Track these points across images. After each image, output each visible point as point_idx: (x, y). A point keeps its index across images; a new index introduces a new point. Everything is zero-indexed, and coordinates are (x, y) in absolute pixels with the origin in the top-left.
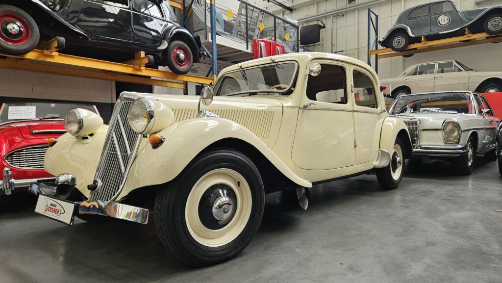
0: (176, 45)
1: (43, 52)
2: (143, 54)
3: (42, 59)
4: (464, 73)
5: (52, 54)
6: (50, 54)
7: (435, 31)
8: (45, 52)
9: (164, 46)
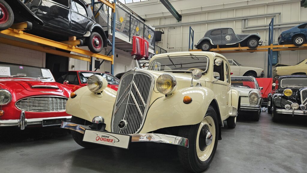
0: (95, 35)
1: (13, 31)
2: (75, 38)
3: (12, 35)
4: (237, 67)
5: (19, 32)
6: (18, 32)
7: (224, 43)
8: (15, 30)
9: (88, 35)
